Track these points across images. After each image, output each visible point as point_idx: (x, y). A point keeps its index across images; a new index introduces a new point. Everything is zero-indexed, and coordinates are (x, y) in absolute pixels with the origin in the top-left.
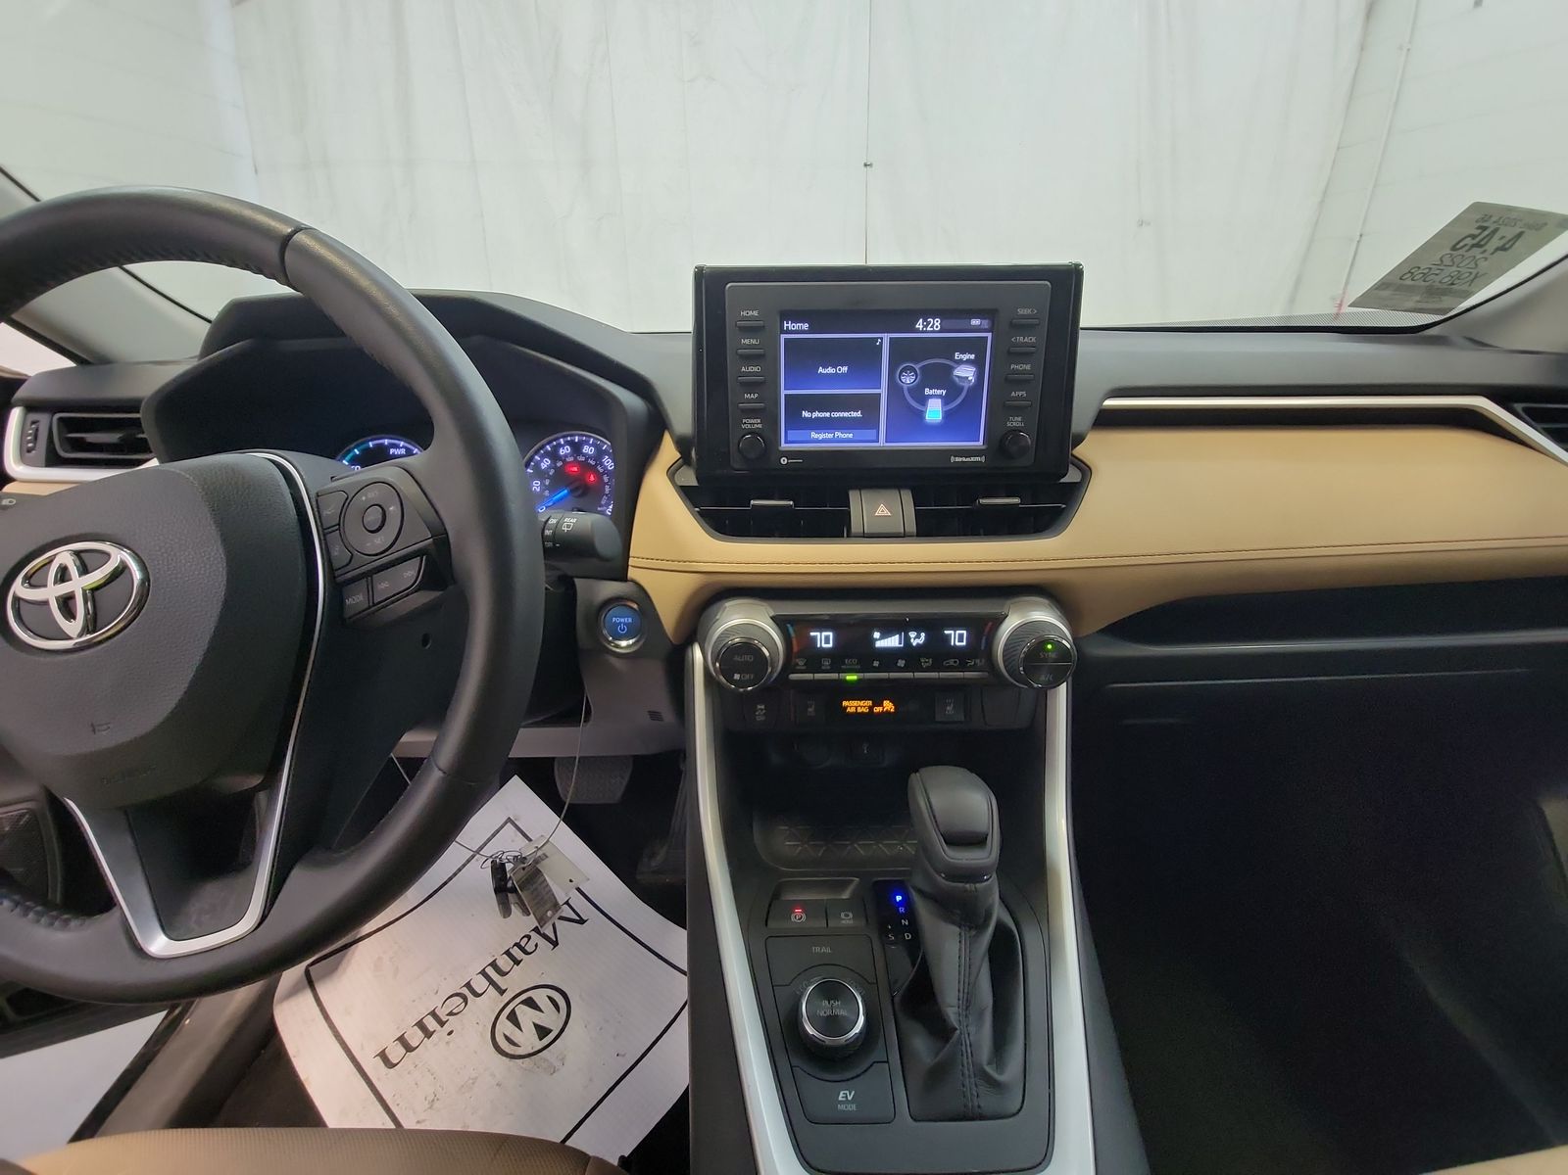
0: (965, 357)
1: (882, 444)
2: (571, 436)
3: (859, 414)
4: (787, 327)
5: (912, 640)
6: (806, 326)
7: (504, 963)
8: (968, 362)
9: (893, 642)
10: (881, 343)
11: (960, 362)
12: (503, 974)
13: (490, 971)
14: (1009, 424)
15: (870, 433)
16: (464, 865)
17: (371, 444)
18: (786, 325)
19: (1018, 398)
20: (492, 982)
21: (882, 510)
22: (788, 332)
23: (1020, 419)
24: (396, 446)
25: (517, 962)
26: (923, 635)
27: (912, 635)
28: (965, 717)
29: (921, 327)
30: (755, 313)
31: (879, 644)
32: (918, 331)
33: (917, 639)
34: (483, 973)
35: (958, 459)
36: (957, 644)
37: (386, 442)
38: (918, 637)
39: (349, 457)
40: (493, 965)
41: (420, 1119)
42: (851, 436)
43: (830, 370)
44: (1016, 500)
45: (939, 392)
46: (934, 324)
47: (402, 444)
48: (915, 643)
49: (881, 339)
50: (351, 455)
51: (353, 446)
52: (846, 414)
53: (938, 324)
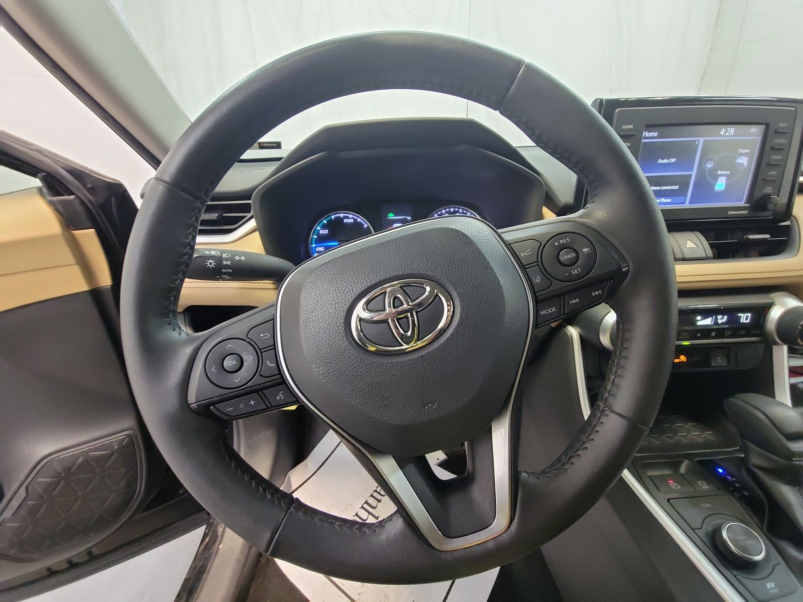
0: (744, 151)
1: (687, 205)
2: (449, 208)
3: (677, 187)
4: (645, 135)
5: (719, 320)
6: (655, 134)
7: (372, 501)
8: (746, 155)
9: (708, 321)
10: (698, 143)
11: (741, 155)
12: (374, 508)
13: (366, 506)
14: (765, 191)
15: (681, 199)
16: (335, 449)
17: (333, 217)
18: (644, 134)
19: (772, 176)
20: (370, 513)
21: (690, 244)
22: (646, 138)
23: (770, 188)
24: (348, 218)
25: (379, 501)
26: (726, 317)
27: (719, 317)
28: (728, 362)
29: (723, 133)
30: (631, 127)
31: (699, 323)
32: (721, 135)
33: (722, 319)
34: (362, 507)
35: (733, 213)
36: (745, 321)
37: (342, 215)
38: (722, 318)
39: (320, 225)
40: (366, 502)
41: (360, 592)
42: (669, 200)
43: (666, 161)
44: (767, 236)
45: (725, 172)
46: (730, 132)
47: (351, 216)
48: (720, 322)
49: (699, 141)
50: (322, 224)
51: (323, 219)
52: (669, 188)
53: (732, 131)
